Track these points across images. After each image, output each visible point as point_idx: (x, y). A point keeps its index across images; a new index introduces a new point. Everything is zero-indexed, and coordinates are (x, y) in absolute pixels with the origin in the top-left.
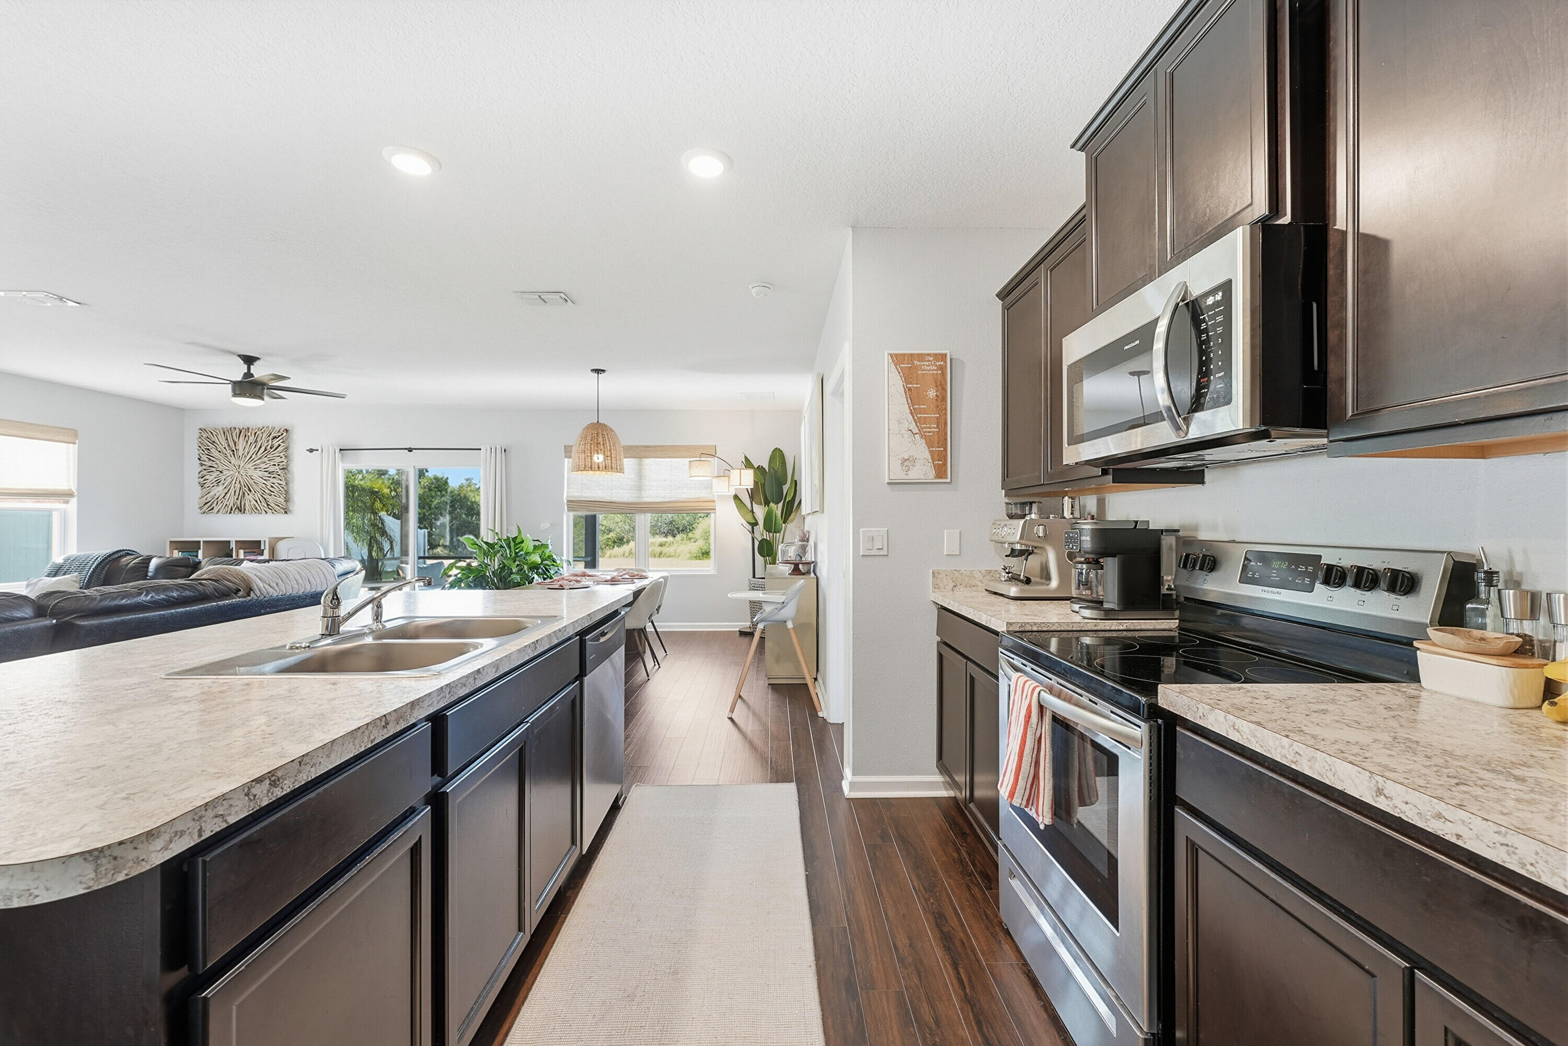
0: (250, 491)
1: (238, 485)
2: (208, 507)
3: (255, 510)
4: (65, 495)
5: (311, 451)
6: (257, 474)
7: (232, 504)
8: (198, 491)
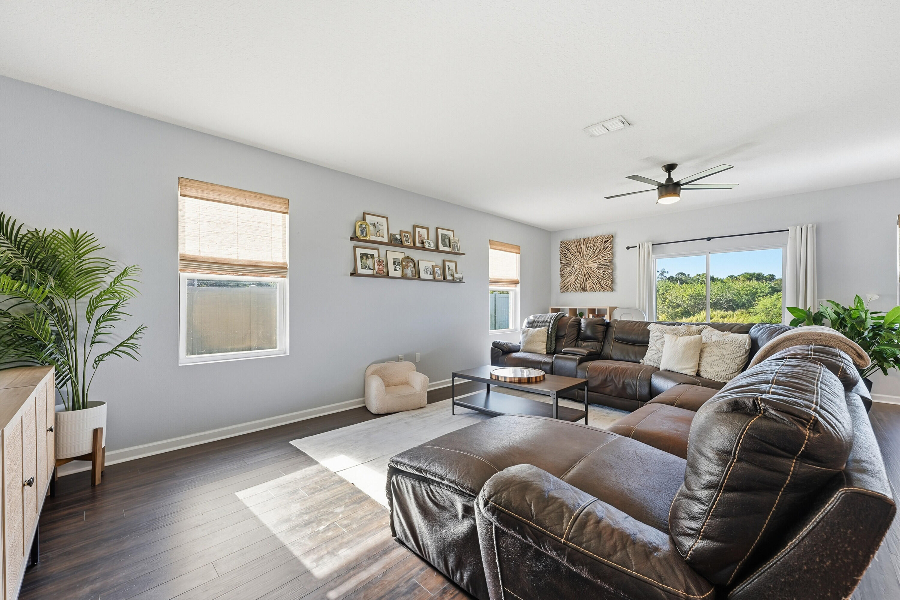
0: (590, 277)
1: (583, 274)
2: (565, 288)
3: (593, 289)
4: (516, 282)
5: (628, 248)
6: (594, 266)
7: (579, 286)
8: (559, 279)
